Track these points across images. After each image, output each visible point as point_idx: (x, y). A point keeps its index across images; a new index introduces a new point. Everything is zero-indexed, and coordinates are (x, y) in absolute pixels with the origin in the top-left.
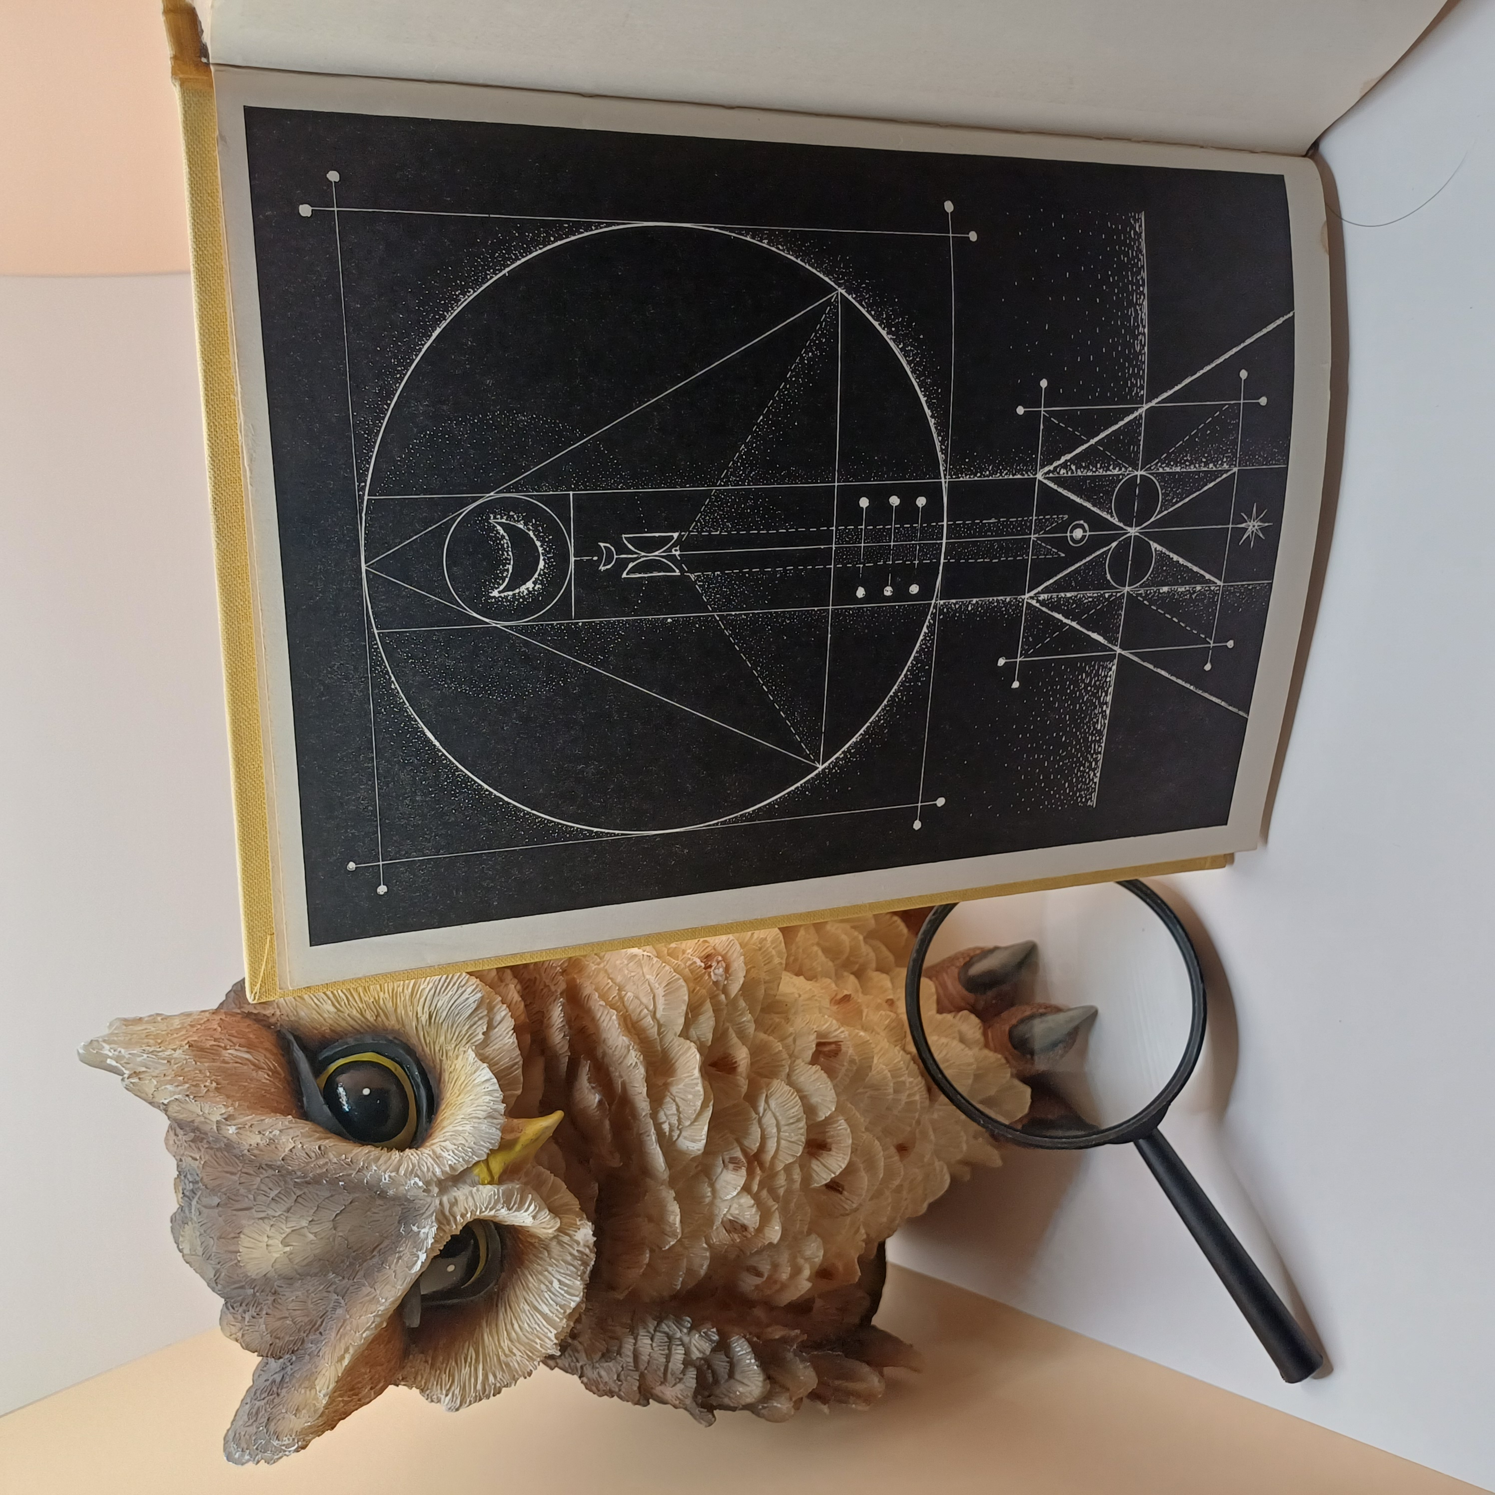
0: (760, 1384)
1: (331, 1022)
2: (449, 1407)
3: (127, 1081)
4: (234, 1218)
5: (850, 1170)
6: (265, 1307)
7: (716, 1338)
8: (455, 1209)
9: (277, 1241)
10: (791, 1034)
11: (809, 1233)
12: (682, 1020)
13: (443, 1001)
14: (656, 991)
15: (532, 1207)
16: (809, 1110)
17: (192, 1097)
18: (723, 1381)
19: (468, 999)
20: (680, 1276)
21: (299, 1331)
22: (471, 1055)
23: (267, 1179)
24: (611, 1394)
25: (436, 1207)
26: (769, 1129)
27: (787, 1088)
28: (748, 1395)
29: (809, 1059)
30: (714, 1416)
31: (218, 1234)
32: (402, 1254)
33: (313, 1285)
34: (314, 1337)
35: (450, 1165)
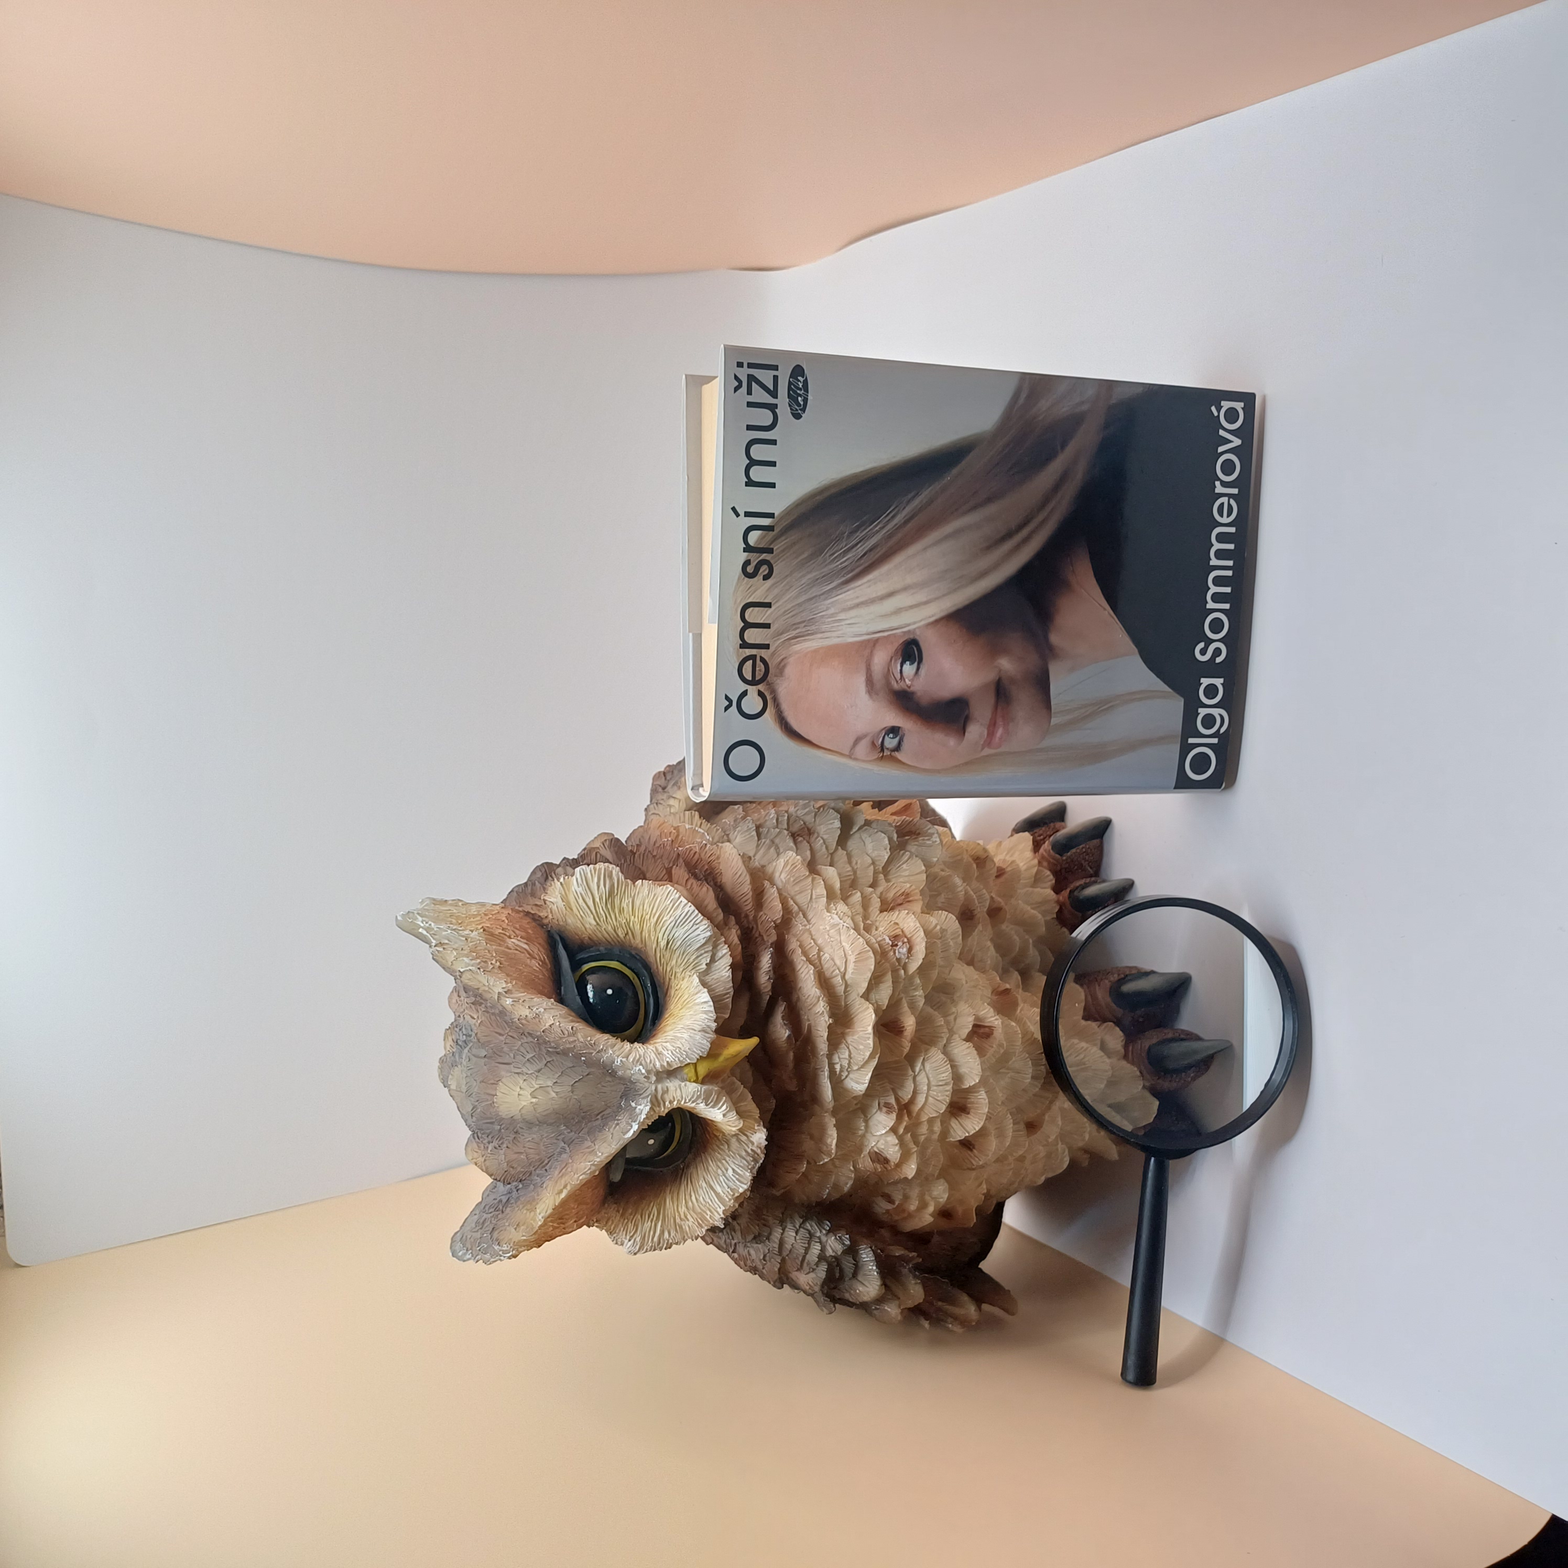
0: (877, 1288)
1: (590, 932)
2: (629, 1250)
3: (434, 949)
4: (496, 1068)
5: (982, 1133)
6: (506, 1142)
7: (848, 1243)
8: (666, 1096)
9: (527, 1093)
10: (953, 1013)
11: (938, 1178)
12: (865, 985)
13: (680, 933)
14: (849, 958)
15: (724, 1107)
16: (957, 1077)
17: (482, 970)
18: (847, 1279)
19: (699, 935)
20: (828, 1188)
21: (530, 1164)
22: (696, 980)
23: (526, 1044)
24: (754, 1270)
25: (652, 1091)
26: (922, 1086)
27: (942, 1056)
28: (865, 1294)
29: (964, 1036)
30: (835, 1306)
31: (481, 1079)
32: (619, 1122)
33: (547, 1132)
34: (541, 1172)
35: (668, 1062)
